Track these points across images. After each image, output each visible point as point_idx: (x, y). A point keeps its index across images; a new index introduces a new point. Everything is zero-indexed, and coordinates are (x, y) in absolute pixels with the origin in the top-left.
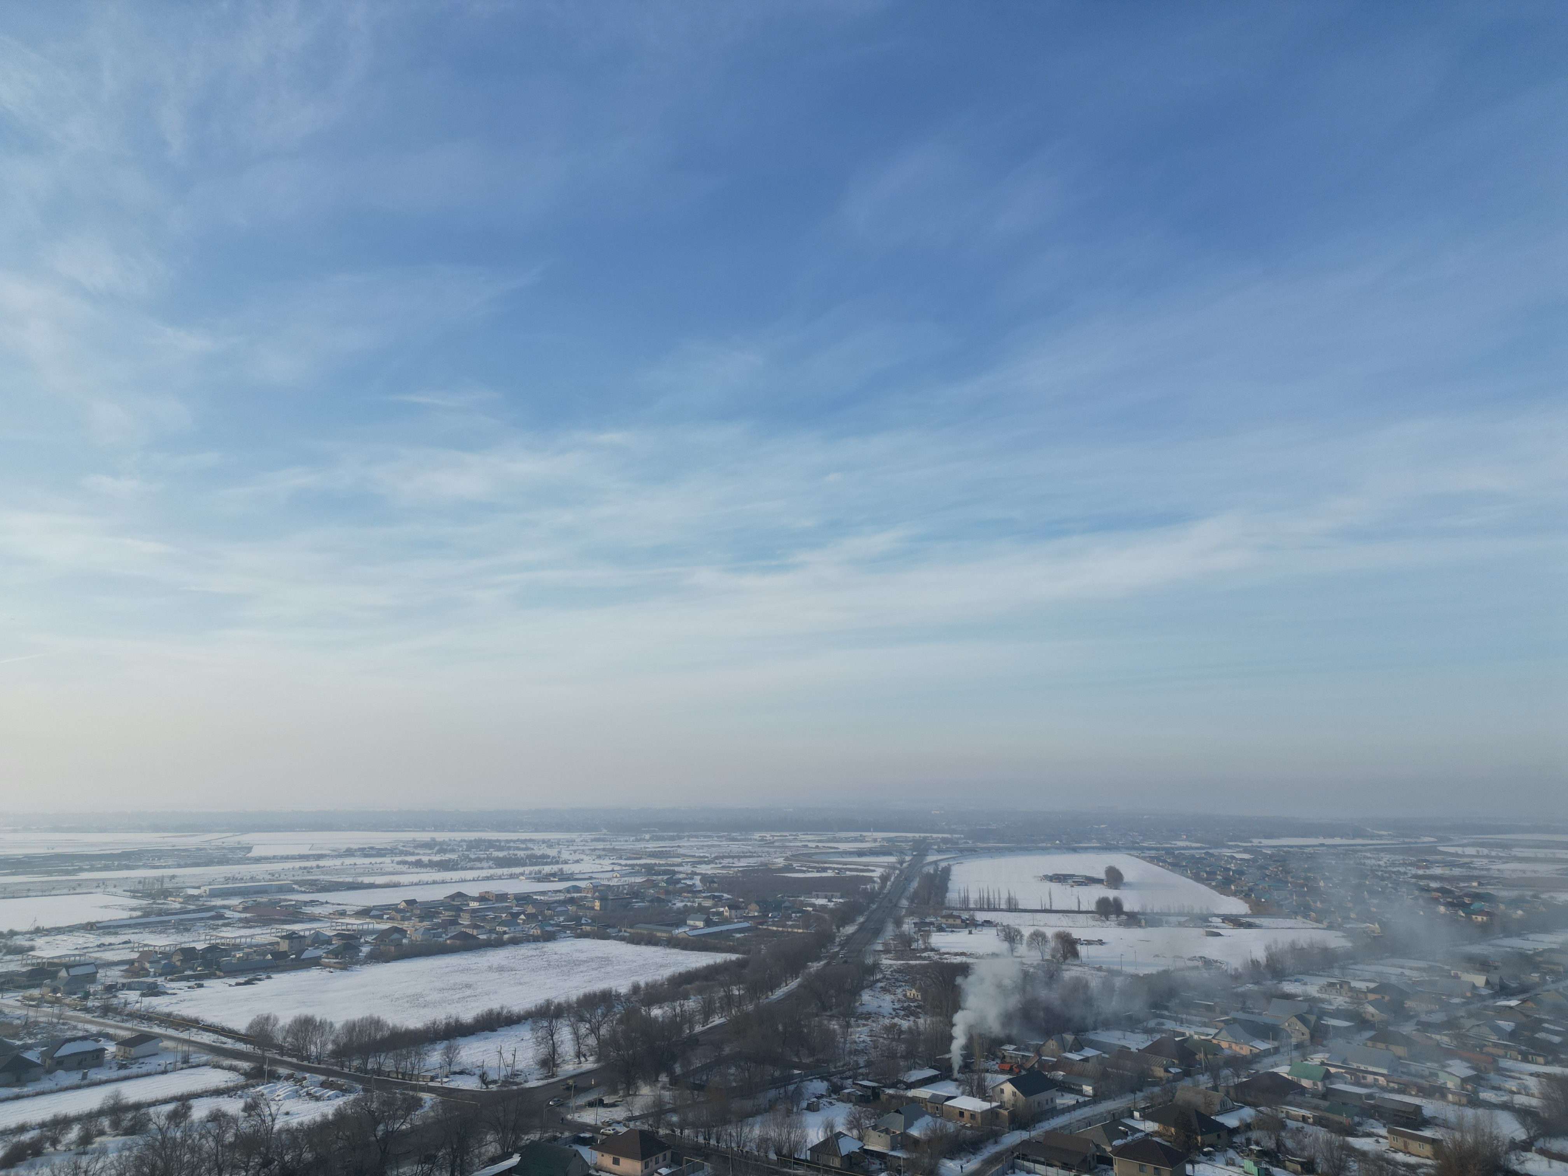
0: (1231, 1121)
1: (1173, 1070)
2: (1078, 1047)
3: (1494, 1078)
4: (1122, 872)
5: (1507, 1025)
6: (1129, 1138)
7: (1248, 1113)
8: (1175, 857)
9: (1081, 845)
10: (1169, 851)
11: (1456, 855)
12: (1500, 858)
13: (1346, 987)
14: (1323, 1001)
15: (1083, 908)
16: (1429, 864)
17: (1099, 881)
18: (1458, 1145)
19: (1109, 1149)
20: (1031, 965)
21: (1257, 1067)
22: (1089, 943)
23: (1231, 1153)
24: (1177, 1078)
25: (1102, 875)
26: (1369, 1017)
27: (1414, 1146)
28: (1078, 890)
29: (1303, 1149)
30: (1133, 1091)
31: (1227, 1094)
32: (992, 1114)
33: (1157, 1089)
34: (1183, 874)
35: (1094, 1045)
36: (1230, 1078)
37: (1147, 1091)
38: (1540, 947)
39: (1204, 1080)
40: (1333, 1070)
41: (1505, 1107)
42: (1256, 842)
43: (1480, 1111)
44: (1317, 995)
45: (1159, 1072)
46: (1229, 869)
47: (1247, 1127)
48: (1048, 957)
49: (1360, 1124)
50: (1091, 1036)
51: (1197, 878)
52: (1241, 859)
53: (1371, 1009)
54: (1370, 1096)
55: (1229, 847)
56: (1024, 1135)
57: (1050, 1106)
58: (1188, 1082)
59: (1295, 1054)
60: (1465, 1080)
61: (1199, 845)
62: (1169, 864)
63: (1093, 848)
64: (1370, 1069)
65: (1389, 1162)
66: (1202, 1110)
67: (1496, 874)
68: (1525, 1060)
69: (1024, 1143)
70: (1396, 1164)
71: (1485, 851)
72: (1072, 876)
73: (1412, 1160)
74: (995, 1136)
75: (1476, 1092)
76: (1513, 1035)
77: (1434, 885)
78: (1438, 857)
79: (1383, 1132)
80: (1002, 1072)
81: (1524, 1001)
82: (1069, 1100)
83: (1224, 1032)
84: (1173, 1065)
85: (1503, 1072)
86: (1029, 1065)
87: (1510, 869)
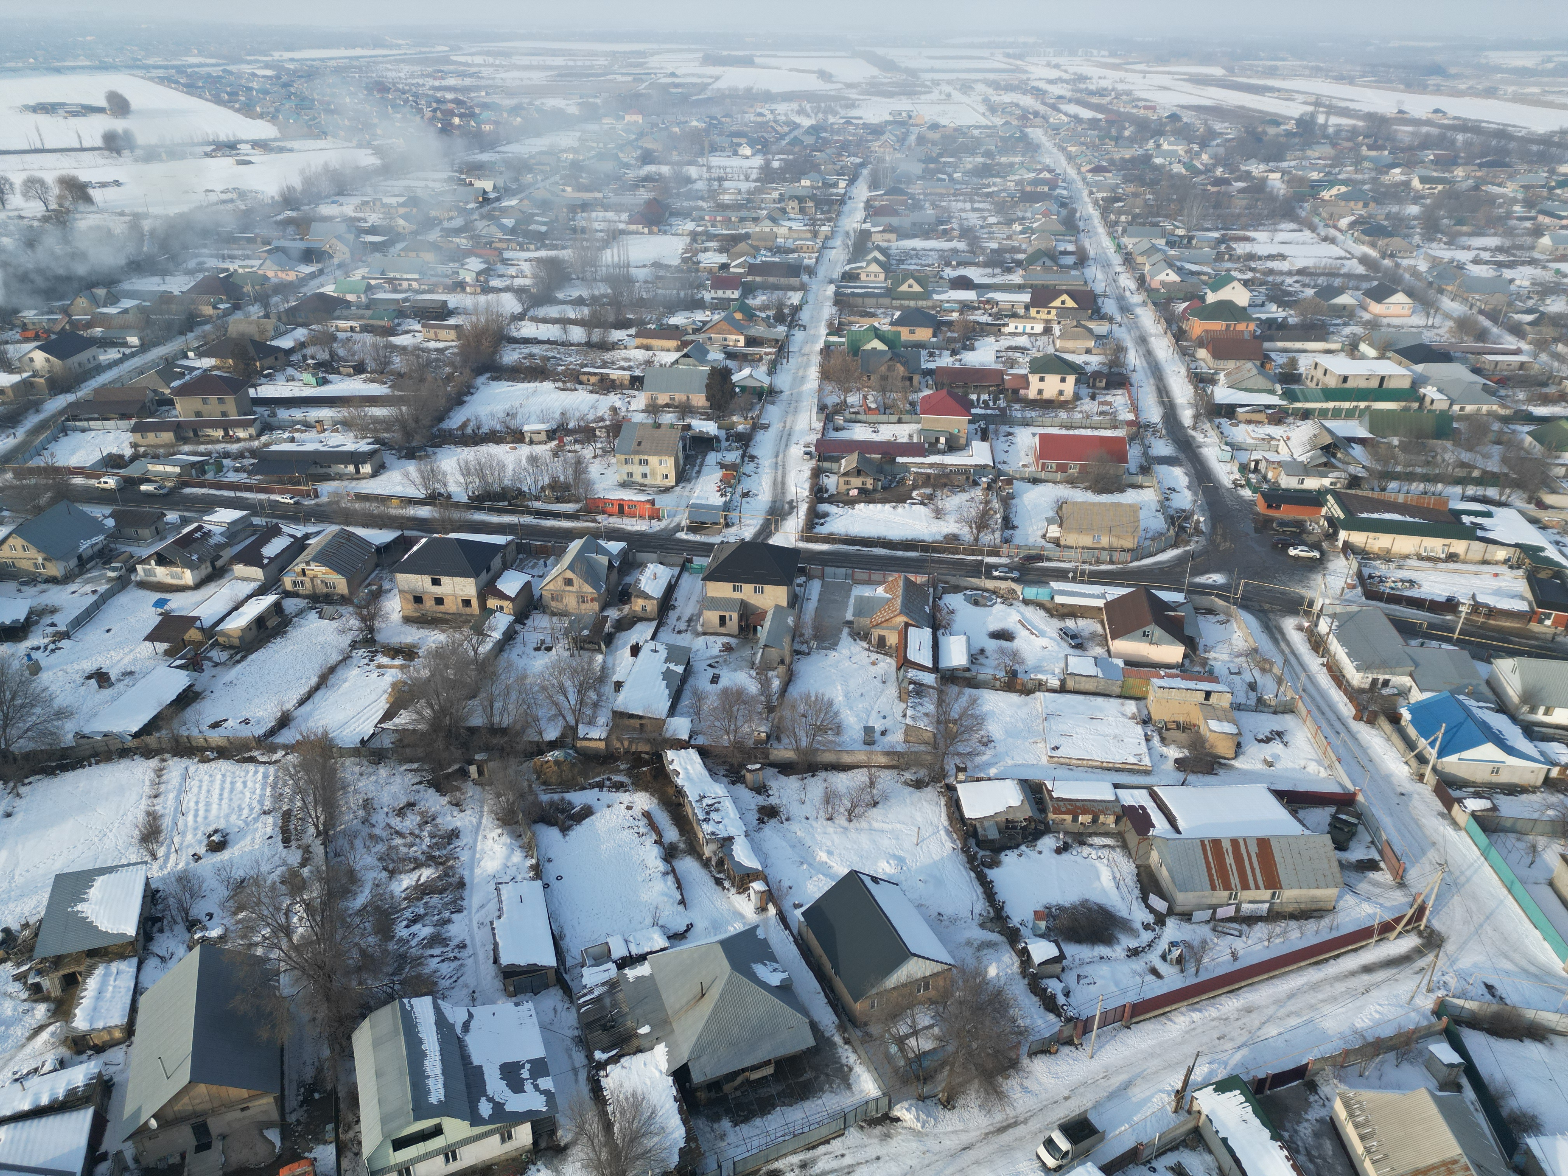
0: (286, 343)
1: (222, 306)
2: (113, 299)
3: (500, 268)
4: (128, 97)
5: (509, 222)
6: (187, 378)
7: (301, 333)
8: (189, 76)
9: (67, 64)
10: (181, 70)
11: (466, 64)
12: (503, 66)
13: (378, 203)
14: (359, 220)
15: (86, 145)
16: (444, 75)
17: (100, 110)
18: (474, 326)
19: (167, 391)
20: (33, 218)
21: (304, 290)
22: (103, 185)
23: (290, 371)
24: (227, 313)
25: (103, 103)
26: (400, 230)
27: (442, 334)
28: (73, 121)
29: (353, 355)
30: (182, 333)
31: (279, 319)
32: (26, 386)
33: (207, 327)
34: (200, 97)
35: (131, 295)
36: (279, 304)
37: (198, 331)
38: (534, 150)
39: (255, 311)
40: (373, 282)
41: (507, 289)
42: (276, 55)
43: (491, 296)
44: (353, 215)
45: (208, 310)
46: (250, 89)
47: (302, 345)
48: (53, 206)
49: (399, 325)
50: (126, 286)
51: (218, 101)
52: (264, 77)
53: (401, 222)
54: (406, 300)
55: (249, 63)
56: (70, 398)
57: (93, 364)
58: (239, 315)
59: (338, 273)
60: (479, 274)
61: (213, 61)
62: (184, 85)
63: (83, 68)
64: (405, 276)
65: (423, 350)
66: (257, 338)
67: (499, 83)
68: (522, 249)
69: (71, 405)
70: (428, 351)
71: (491, 60)
72: (62, 105)
73: (441, 345)
74: (36, 406)
75: (487, 282)
76: (513, 231)
77: (449, 96)
78: (451, 68)
79: (418, 327)
80: (27, 340)
81: (521, 200)
82: (113, 354)
83: (268, 262)
84: (221, 301)
85: (505, 262)
86: (58, 328)
87: (511, 78)
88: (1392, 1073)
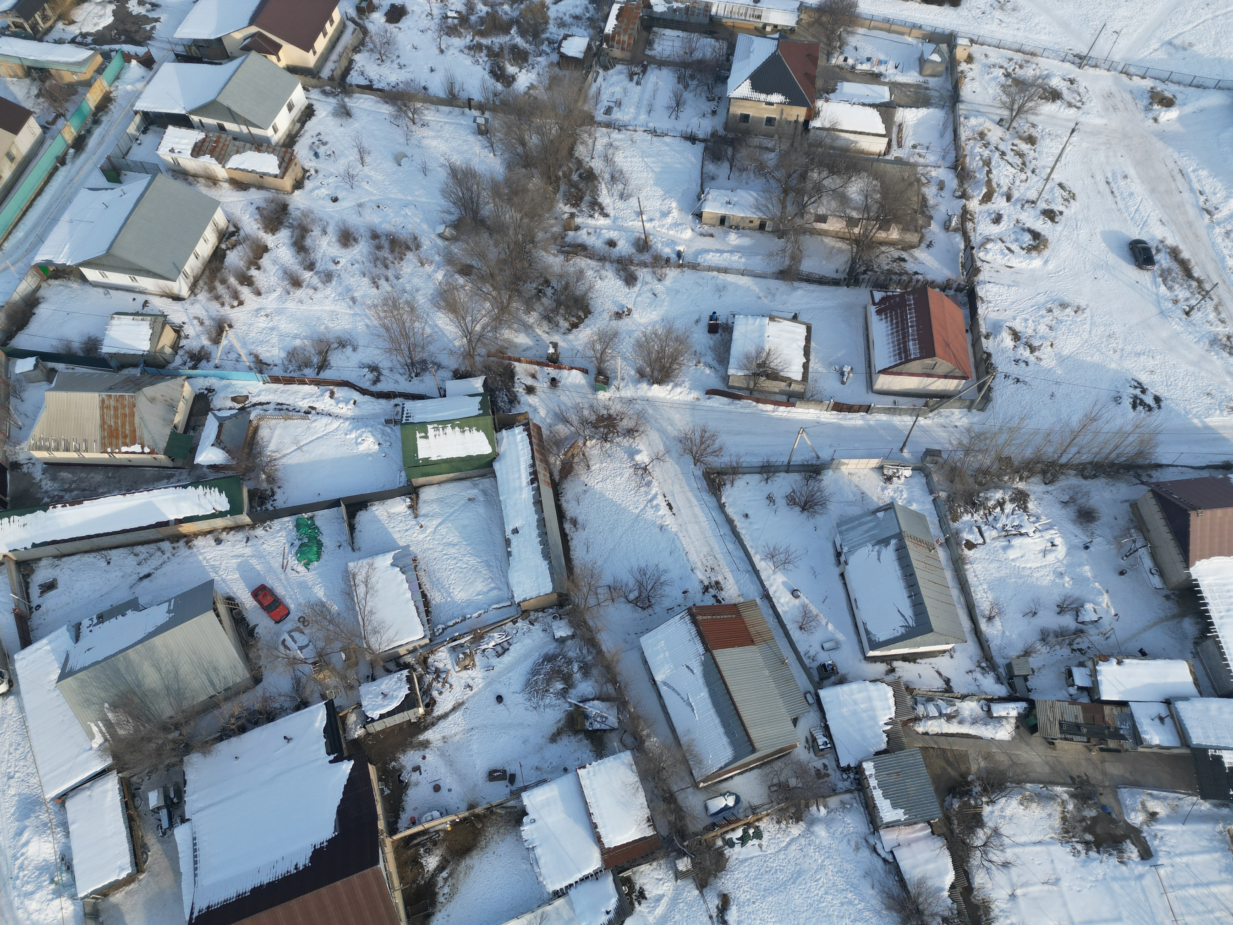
88: (27, 407)
